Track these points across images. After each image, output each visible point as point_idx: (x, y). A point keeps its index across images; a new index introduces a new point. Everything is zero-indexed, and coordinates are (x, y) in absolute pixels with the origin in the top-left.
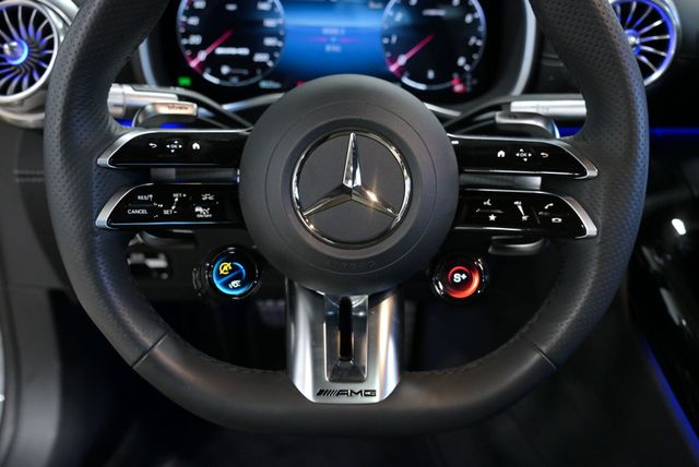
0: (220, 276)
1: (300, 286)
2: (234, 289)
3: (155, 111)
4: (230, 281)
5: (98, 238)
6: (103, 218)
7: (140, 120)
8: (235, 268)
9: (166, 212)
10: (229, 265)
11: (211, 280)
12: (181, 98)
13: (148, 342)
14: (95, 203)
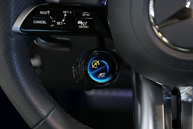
0: (92, 69)
1: (144, 78)
2: (101, 78)
4: (98, 73)
5: (13, 39)
6: (17, 26)
8: (102, 64)
9: (58, 23)
10: (98, 62)
11: (86, 72)
13: (44, 113)
14: (12, 15)
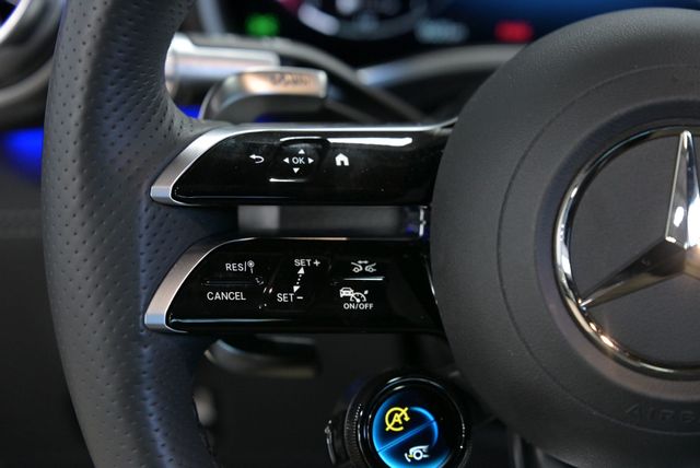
0: (387, 436)
1: (549, 458)
2: (414, 463)
3: (241, 87)
4: (405, 447)
5: (146, 351)
6: (158, 310)
7: (215, 106)
8: (416, 419)
9: (282, 298)
10: (404, 411)
11: (368, 444)
12: (286, 60)
14: (144, 278)
